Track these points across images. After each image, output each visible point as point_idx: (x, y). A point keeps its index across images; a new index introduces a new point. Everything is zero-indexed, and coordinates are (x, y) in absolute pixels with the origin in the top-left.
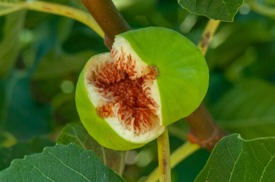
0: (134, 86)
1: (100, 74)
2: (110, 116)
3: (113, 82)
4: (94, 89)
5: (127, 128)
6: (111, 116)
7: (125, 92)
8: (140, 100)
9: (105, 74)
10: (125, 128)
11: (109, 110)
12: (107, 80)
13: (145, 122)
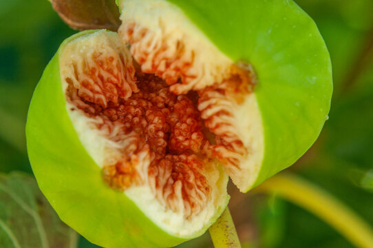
0: (161, 105)
1: (85, 85)
2: (134, 184)
3: (115, 99)
4: (88, 123)
5: (168, 207)
6: (137, 184)
7: (144, 122)
8: (181, 138)
9: (96, 83)
10: (166, 208)
11: (130, 170)
12: (103, 97)
13: (199, 187)
